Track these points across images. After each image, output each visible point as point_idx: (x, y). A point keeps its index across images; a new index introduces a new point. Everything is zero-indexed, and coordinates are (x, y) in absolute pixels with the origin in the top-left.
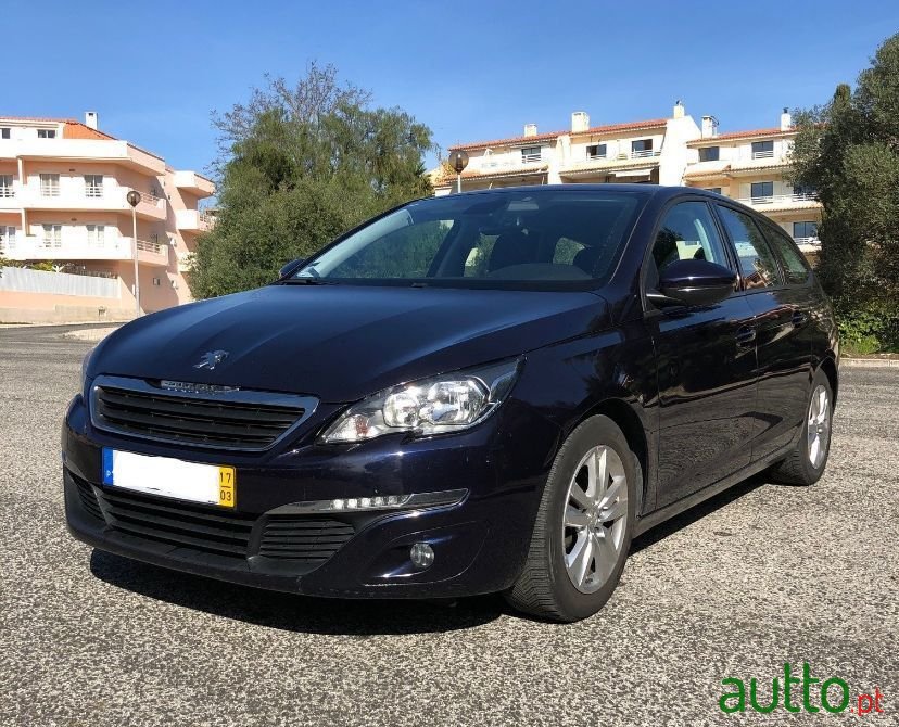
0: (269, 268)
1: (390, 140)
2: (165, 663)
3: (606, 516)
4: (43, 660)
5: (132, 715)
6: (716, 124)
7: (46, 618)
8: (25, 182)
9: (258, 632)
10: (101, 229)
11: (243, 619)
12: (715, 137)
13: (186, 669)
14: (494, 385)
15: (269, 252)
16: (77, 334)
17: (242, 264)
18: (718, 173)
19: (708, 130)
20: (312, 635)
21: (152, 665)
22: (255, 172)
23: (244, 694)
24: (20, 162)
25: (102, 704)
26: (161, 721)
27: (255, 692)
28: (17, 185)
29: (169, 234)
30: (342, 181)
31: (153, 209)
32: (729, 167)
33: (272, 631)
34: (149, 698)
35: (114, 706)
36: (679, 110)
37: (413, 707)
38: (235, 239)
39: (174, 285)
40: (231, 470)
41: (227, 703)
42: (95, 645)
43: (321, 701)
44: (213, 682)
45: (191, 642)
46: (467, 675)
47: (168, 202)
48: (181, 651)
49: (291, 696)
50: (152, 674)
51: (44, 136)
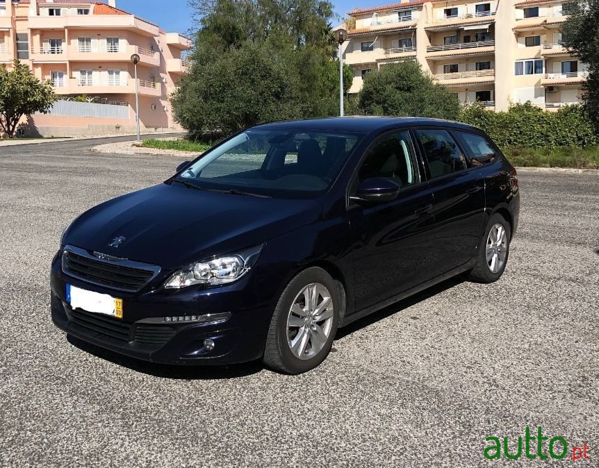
0: (222, 102)
1: (304, 12)
2: (90, 392)
3: (318, 318)
4: (34, 389)
5: (68, 418)
7: (40, 366)
8: (69, 43)
9: (138, 376)
10: (118, 73)
11: (133, 369)
13: (99, 395)
14: (248, 258)
15: (223, 91)
16: (98, 148)
17: (206, 99)
18: (538, 26)
20: (164, 379)
21: (84, 393)
22: (216, 37)
23: (121, 410)
24: (66, 30)
25: (57, 412)
26: (81, 422)
27: (127, 409)
28: (64, 45)
29: (162, 75)
30: (273, 42)
31: (151, 59)
32: (546, 21)
33: (145, 376)
34: (78, 410)
35: (62, 414)
37: (197, 419)
38: (200, 84)
39: (165, 109)
40: (121, 301)
41: (112, 414)
42: (60, 381)
43: (155, 414)
44: (109, 403)
45: (105, 381)
46: (229, 403)
47: (161, 54)
48: (99, 386)
49: (143, 411)
50: (82, 398)
51: (82, 13)
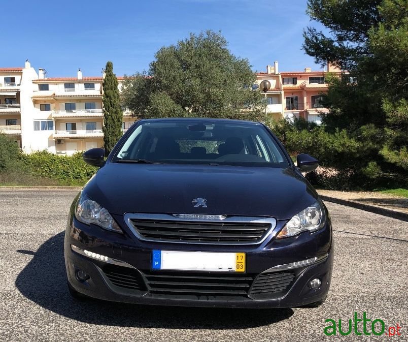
6: (45, 73)
12: (46, 79)
18: (49, 97)
19: (41, 75)
32: (54, 94)
36: (28, 64)
